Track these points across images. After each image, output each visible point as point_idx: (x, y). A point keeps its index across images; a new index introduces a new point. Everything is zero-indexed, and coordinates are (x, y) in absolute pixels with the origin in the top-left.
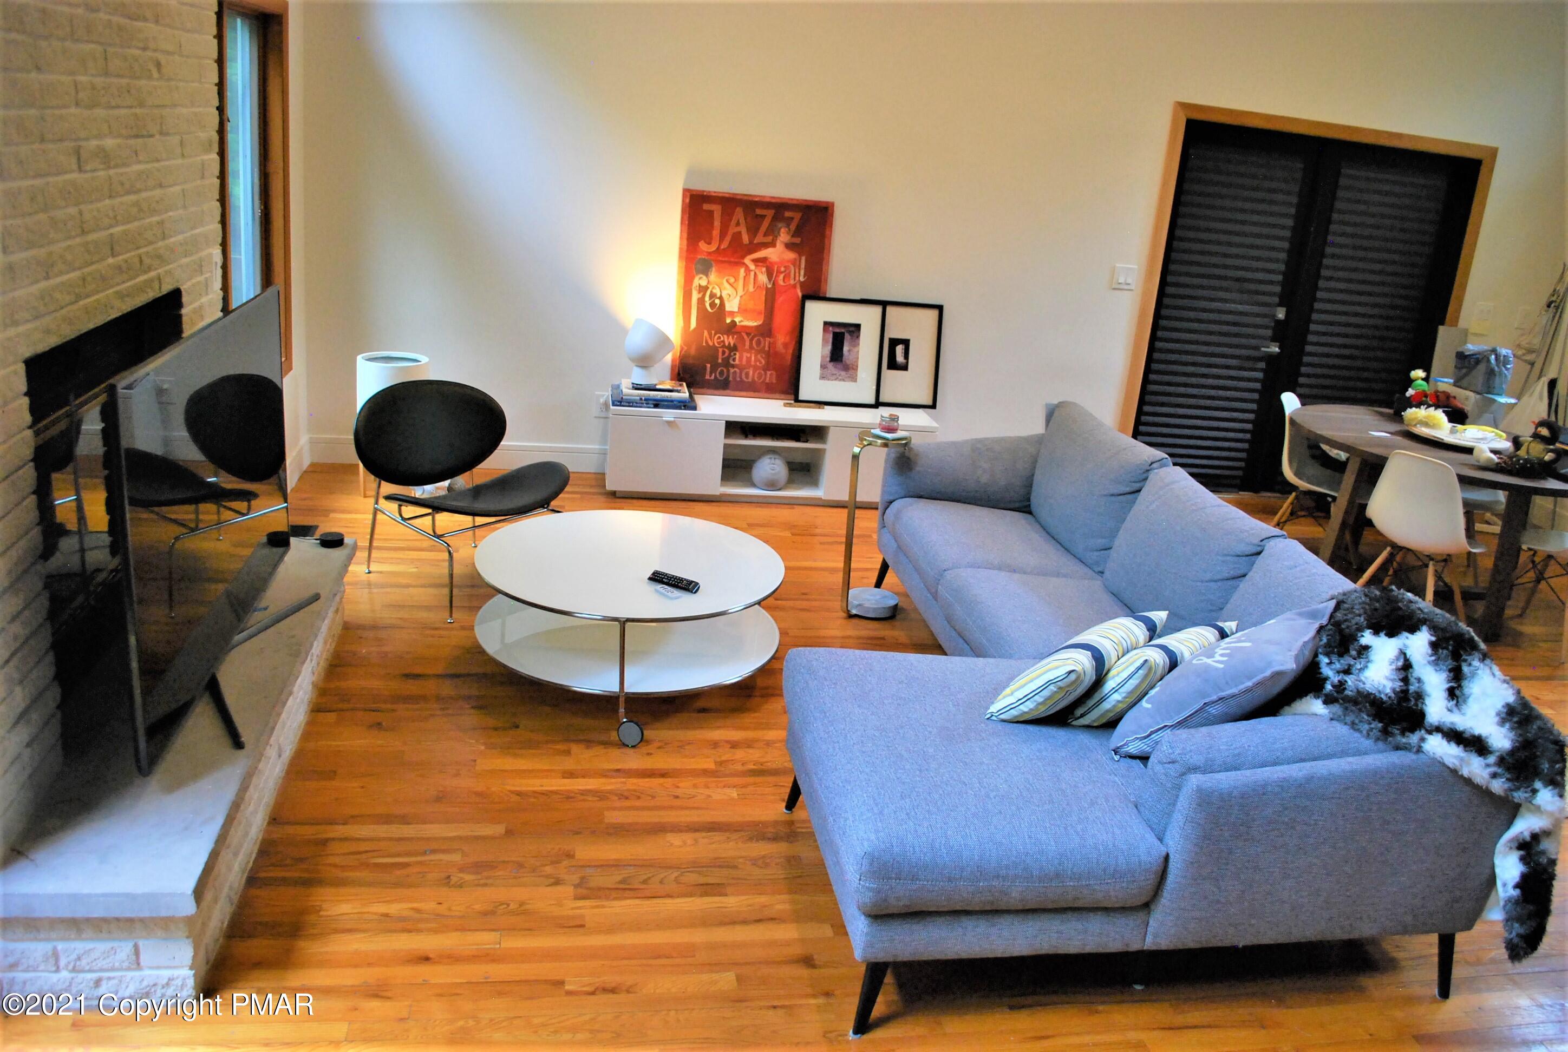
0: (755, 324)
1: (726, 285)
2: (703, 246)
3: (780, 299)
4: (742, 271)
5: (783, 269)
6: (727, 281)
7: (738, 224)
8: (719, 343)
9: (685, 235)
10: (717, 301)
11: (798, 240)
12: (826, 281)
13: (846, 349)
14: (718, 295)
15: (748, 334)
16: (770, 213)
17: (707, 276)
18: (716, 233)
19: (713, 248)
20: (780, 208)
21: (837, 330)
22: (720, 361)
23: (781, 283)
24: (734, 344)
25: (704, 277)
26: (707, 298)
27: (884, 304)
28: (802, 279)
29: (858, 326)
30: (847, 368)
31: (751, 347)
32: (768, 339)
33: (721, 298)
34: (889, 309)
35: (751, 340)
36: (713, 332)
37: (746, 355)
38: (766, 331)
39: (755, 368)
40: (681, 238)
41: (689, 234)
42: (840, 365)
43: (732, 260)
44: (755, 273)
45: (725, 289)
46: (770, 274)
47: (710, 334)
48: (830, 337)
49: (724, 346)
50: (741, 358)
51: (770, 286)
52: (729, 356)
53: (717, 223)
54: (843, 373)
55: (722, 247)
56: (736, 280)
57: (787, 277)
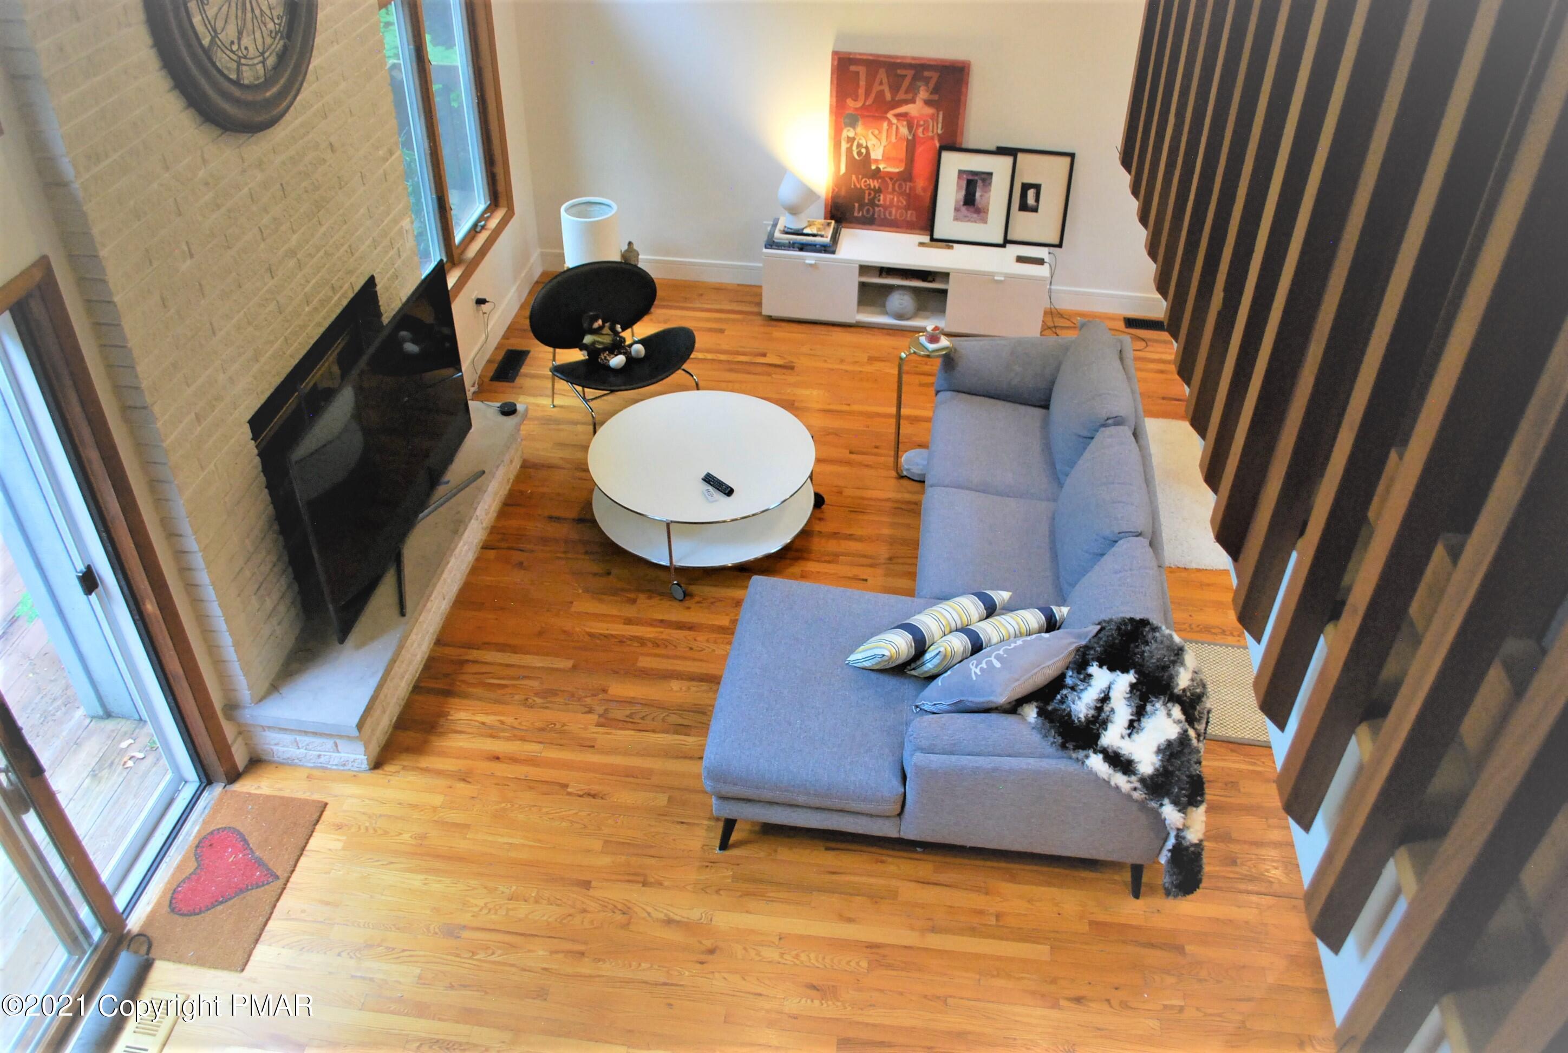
0: (897, 170)
1: (871, 136)
2: (850, 103)
3: (920, 150)
4: (885, 125)
5: (922, 123)
6: (872, 133)
7: (881, 83)
8: (865, 186)
9: (835, 94)
10: (864, 151)
11: (936, 97)
12: (962, 133)
13: (978, 194)
14: (864, 145)
15: (891, 179)
16: (910, 73)
17: (854, 128)
18: (861, 91)
19: (859, 104)
20: (919, 69)
21: (971, 177)
22: (866, 201)
23: (921, 135)
24: (879, 188)
25: (852, 129)
26: (854, 148)
27: (1016, 152)
28: (940, 132)
29: (990, 174)
30: (978, 211)
31: (894, 189)
32: (908, 184)
33: (867, 148)
34: (1020, 156)
35: (894, 185)
36: (860, 177)
37: (889, 197)
38: (907, 176)
39: (898, 208)
40: (831, 96)
41: (837, 92)
42: (972, 209)
43: (876, 114)
44: (897, 127)
45: (871, 140)
46: (910, 127)
47: (858, 178)
48: (964, 183)
49: (870, 189)
50: (885, 200)
51: (910, 138)
52: (874, 198)
53: (862, 83)
54: (975, 216)
55: (867, 103)
56: (880, 132)
57: (925, 130)
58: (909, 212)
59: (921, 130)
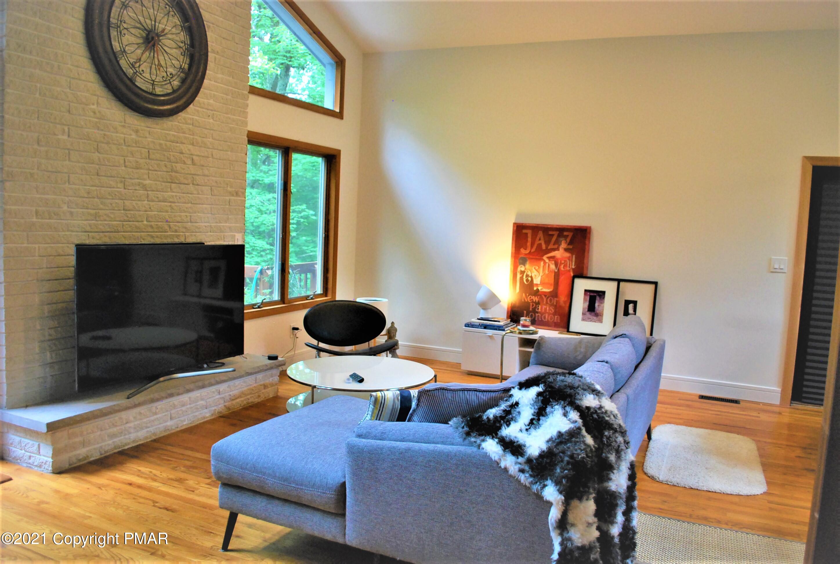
0: (549, 290)
1: (534, 270)
2: (522, 251)
3: (562, 278)
4: (542, 263)
5: (563, 262)
6: (535, 268)
7: (540, 239)
8: (530, 300)
9: (514, 245)
10: (530, 279)
11: (571, 247)
12: (587, 268)
13: (597, 305)
14: (530, 275)
15: (545, 296)
16: (556, 233)
17: (524, 266)
18: (529, 244)
19: (527, 252)
20: (561, 231)
21: (592, 294)
22: (531, 309)
23: (562, 269)
24: (538, 301)
25: (523, 266)
26: (524, 277)
27: (619, 281)
28: (573, 267)
29: (603, 293)
30: (597, 315)
31: (547, 303)
32: (555, 299)
33: (531, 277)
34: (622, 284)
35: (547, 300)
36: (528, 294)
37: (544, 307)
38: (554, 294)
39: (549, 314)
40: (512, 247)
41: (516, 245)
42: (593, 314)
43: (537, 257)
44: (549, 265)
45: (533, 272)
46: (556, 265)
47: (526, 295)
48: (588, 298)
49: (533, 302)
50: (541, 308)
51: (556, 271)
52: (535, 307)
53: (529, 239)
54: (595, 318)
55: (532, 251)
56: (539, 268)
57: (565, 266)
58: (556, 317)
59: (562, 266)
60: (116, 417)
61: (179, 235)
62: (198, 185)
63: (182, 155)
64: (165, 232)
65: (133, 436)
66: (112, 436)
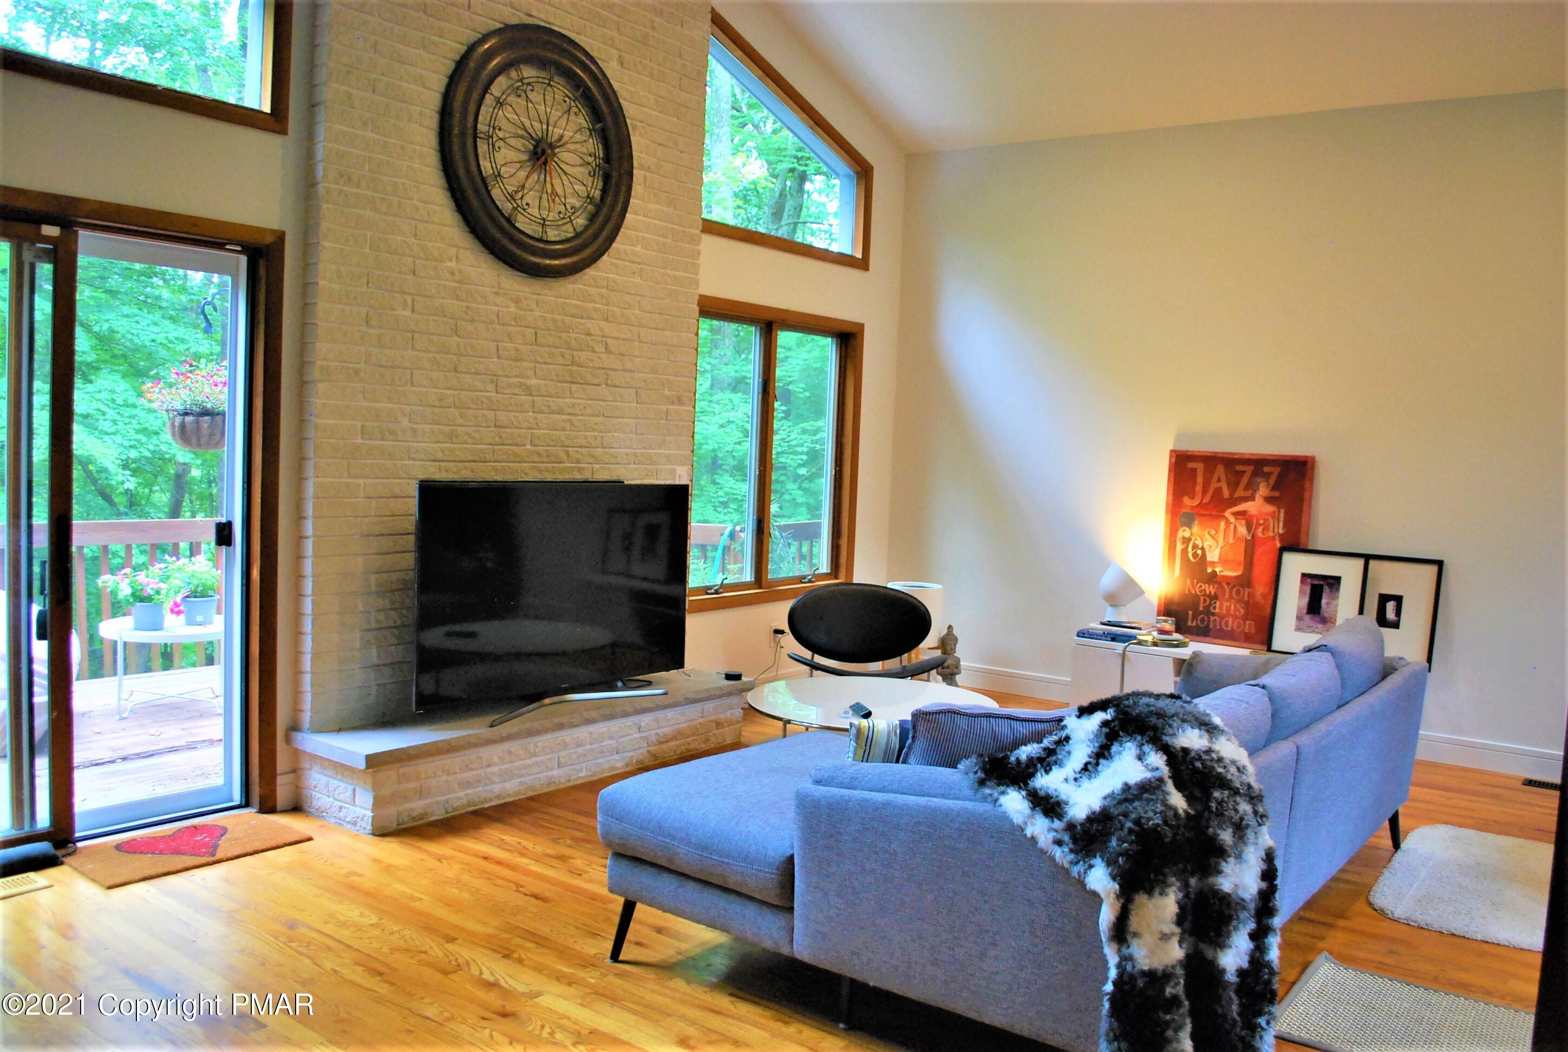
0: (1235, 574)
1: (1208, 536)
2: (1187, 501)
3: (1259, 552)
4: (1223, 524)
5: (1262, 522)
6: (1209, 533)
7: (1219, 480)
8: (1200, 591)
9: (1171, 492)
10: (1199, 552)
11: (1277, 494)
12: (1307, 533)
13: (1324, 601)
14: (1200, 546)
15: (1228, 584)
16: (1249, 469)
17: (1190, 528)
18: (1199, 489)
19: (1196, 502)
20: (1259, 464)
21: (1316, 582)
22: (1201, 609)
23: (1260, 535)
24: (1215, 593)
25: (1188, 529)
26: (1190, 549)
27: (1367, 558)
28: (1281, 531)
29: (1337, 579)
30: (1324, 621)
31: (1231, 597)
32: (1247, 590)
33: (1203, 549)
34: (1372, 563)
35: (1231, 590)
36: (1195, 581)
37: (1226, 604)
38: (1245, 581)
39: (1235, 617)
40: (1168, 494)
41: (1174, 490)
42: (1317, 618)
43: (1214, 513)
44: (1235, 527)
46: (1249, 528)
48: (1308, 589)
49: (1205, 595)
50: (1221, 606)
51: (1249, 538)
52: (1210, 604)
53: (1200, 480)
54: (1320, 626)
55: (1204, 502)
56: (1217, 532)
57: (1266, 529)
58: (1248, 622)
59: (1260, 529)
60: (471, 755)
61: (583, 469)
62: (615, 386)
63: (589, 338)
64: (560, 463)
65: (497, 788)
66: (466, 784)
